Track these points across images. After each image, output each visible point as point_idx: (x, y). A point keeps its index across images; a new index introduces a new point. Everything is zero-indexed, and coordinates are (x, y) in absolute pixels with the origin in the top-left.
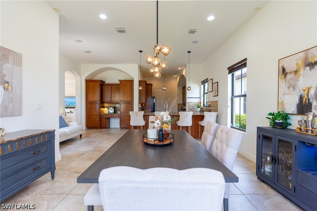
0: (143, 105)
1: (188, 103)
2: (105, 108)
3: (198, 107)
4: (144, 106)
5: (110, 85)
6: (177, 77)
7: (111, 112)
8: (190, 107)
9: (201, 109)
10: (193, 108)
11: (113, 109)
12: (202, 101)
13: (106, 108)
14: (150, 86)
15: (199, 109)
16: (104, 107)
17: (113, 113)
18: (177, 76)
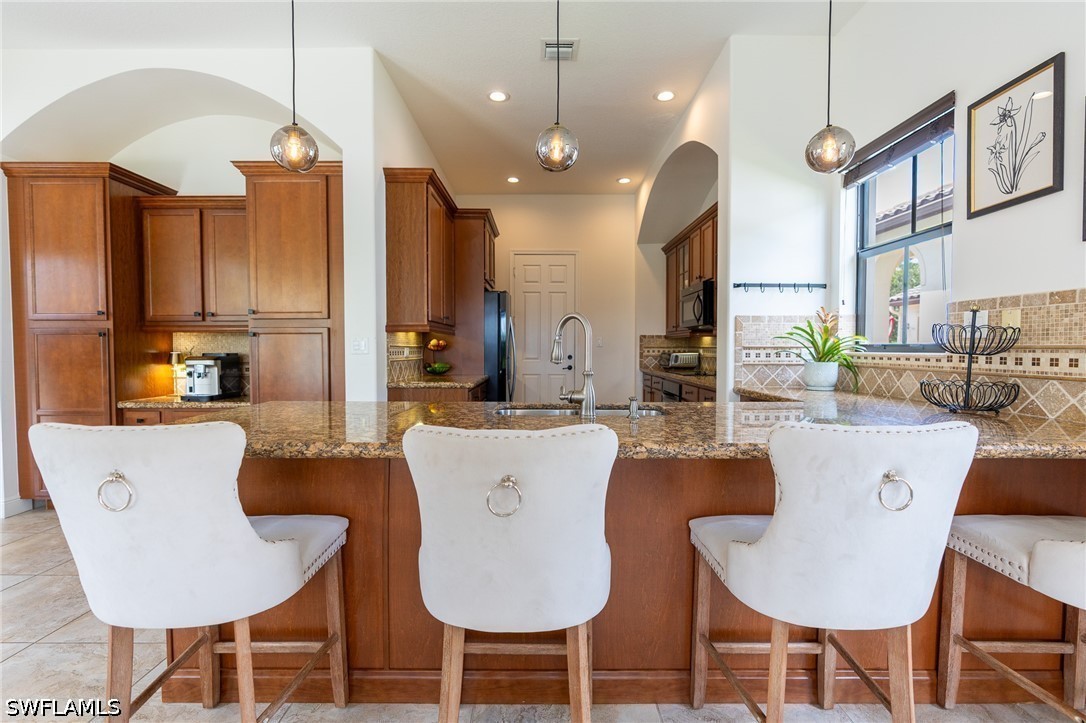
0: (434, 342)
1: (738, 326)
2: (169, 362)
3: (823, 356)
4: (440, 349)
5: (193, 207)
6: (636, 192)
7: (197, 392)
8: (753, 353)
9: (848, 366)
10: (773, 359)
11: (215, 372)
12: (847, 311)
13: (180, 361)
14: (477, 224)
15: (830, 371)
16: (165, 358)
17: (212, 399)
18: (637, 179)
